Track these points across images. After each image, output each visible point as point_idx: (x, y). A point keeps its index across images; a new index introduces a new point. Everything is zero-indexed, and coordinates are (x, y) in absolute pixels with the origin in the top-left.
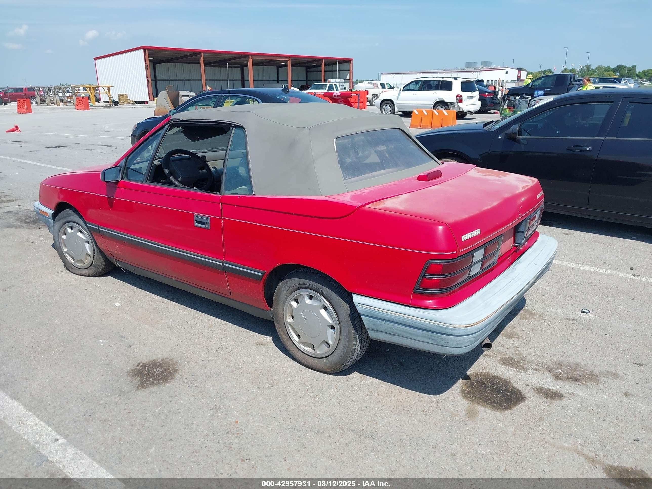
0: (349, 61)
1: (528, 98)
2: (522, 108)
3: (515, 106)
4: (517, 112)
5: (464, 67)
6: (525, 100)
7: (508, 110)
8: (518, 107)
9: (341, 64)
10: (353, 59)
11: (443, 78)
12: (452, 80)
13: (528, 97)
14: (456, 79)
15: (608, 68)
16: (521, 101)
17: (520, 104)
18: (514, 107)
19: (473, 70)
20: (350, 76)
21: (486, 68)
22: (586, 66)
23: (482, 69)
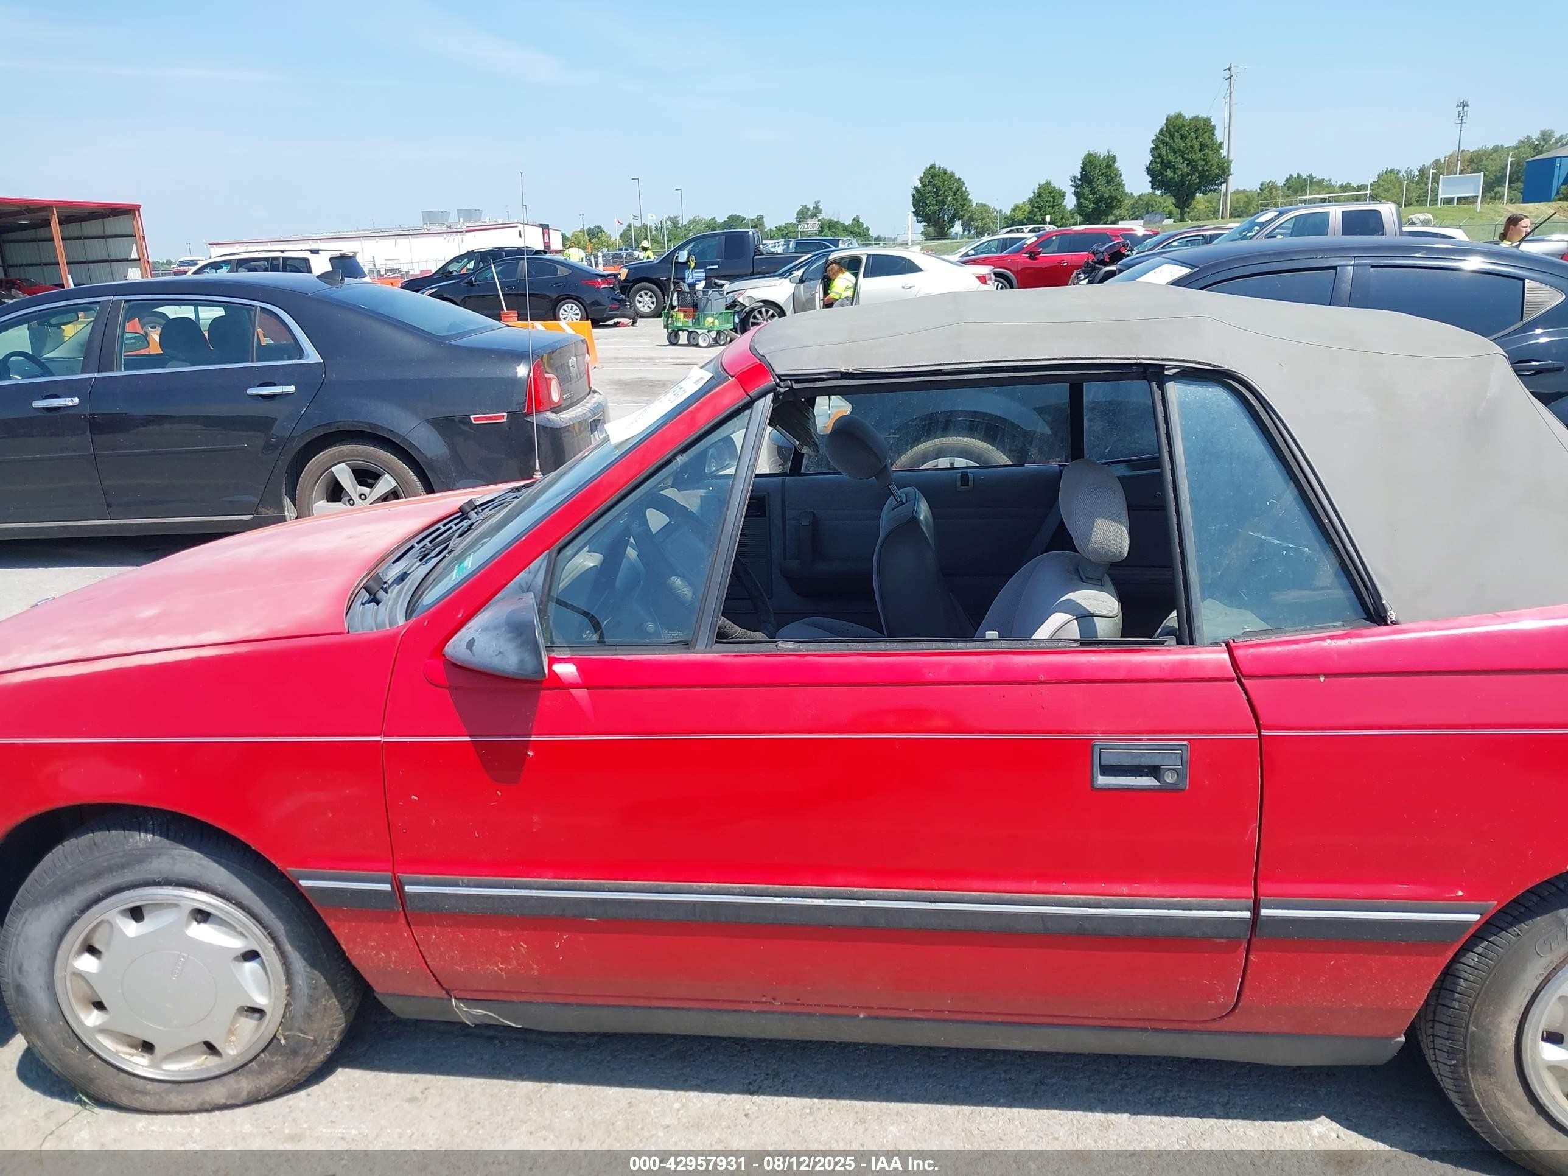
0: (129, 211)
1: (723, 285)
2: (714, 307)
3: (697, 304)
4: (705, 318)
5: (418, 222)
6: (718, 291)
7: (682, 315)
8: (705, 307)
9: (106, 220)
10: (140, 206)
11: (283, 252)
12: (307, 255)
13: (723, 282)
14: (315, 252)
15: (712, 222)
16: (710, 292)
17: (708, 300)
18: (695, 306)
19: (444, 228)
20: (140, 251)
21: (470, 225)
22: (669, 219)
23: (465, 228)
